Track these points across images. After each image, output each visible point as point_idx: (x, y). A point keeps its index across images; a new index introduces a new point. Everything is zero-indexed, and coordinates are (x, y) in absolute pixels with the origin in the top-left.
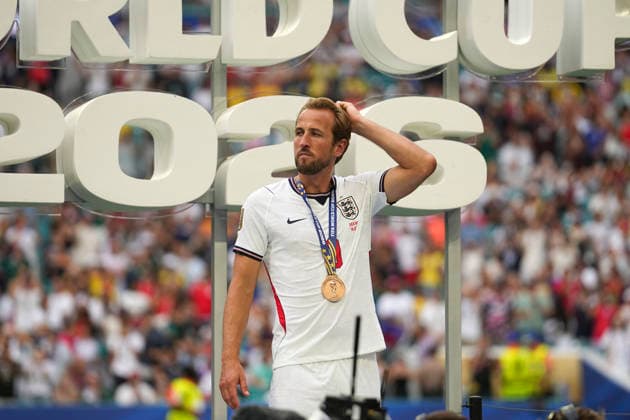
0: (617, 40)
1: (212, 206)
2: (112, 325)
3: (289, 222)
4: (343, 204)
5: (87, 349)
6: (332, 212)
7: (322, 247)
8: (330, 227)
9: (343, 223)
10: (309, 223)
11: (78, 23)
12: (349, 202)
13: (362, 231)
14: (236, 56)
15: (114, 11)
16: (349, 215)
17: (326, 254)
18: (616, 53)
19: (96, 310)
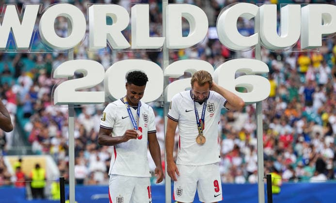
0: (322, 35)
1: (164, 102)
2: (246, 151)
3: (186, 111)
4: (209, 106)
5: (237, 161)
6: (204, 109)
7: (198, 123)
8: (202, 115)
9: (207, 114)
10: (194, 112)
11: (109, 34)
12: (211, 106)
13: (215, 118)
14: (170, 45)
15: (123, 28)
16: (211, 111)
17: (199, 126)
18: (323, 40)
19: (242, 144)
